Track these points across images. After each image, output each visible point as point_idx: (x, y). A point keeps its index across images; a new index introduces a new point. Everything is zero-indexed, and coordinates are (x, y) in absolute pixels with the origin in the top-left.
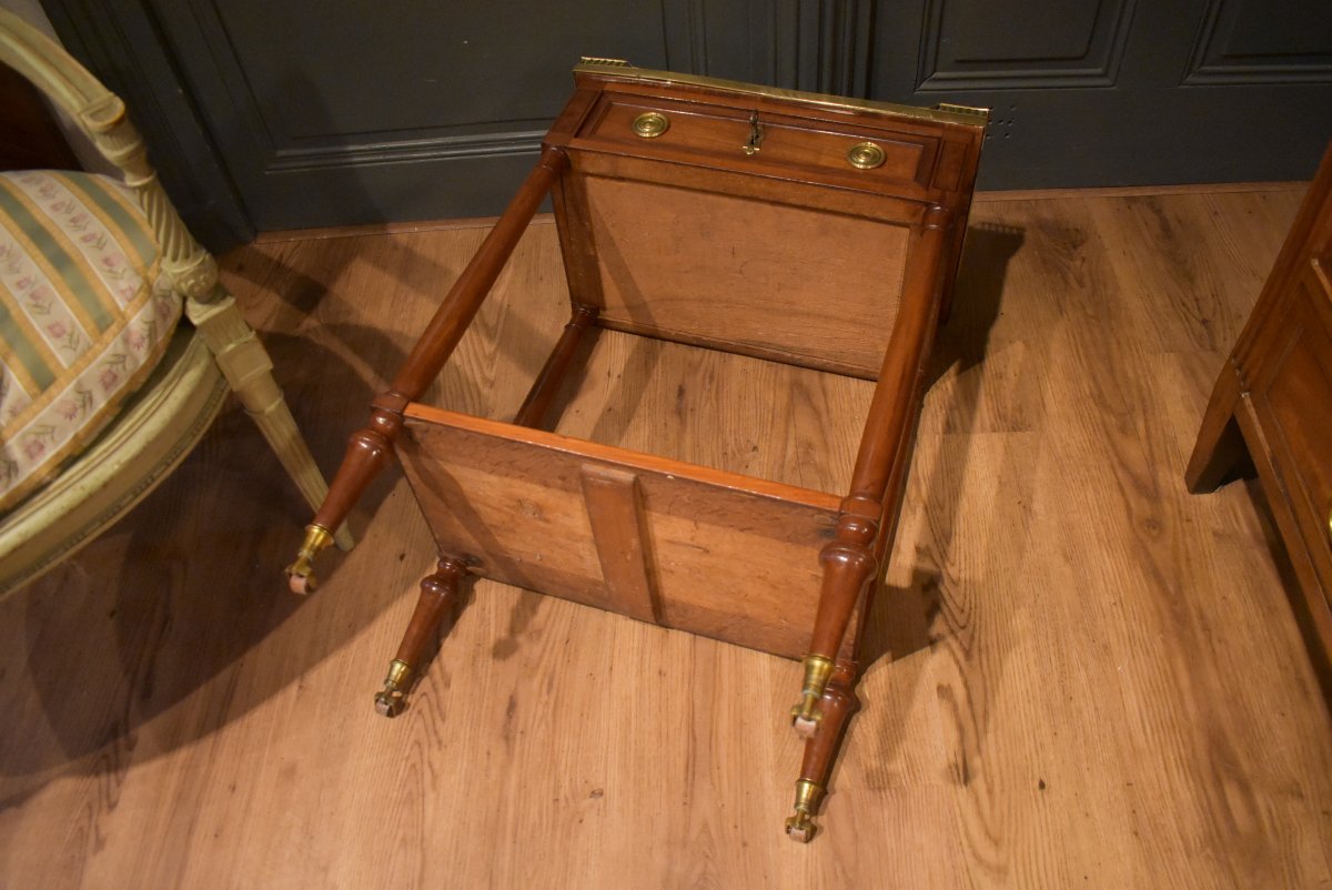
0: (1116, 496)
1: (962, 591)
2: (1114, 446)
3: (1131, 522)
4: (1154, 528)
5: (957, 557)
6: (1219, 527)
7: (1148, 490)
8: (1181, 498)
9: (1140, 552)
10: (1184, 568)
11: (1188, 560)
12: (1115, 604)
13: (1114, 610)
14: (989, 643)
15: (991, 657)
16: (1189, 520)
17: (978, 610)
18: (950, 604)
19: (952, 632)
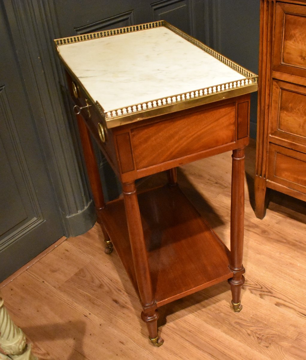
1: (251, 281)
3: (260, 235)
4: (265, 232)
6: (276, 221)
7: (254, 226)
9: (269, 239)
10: (281, 235)
11: (279, 233)
12: (280, 254)
13: (282, 255)
14: (271, 285)
15: (275, 288)
16: (269, 225)
17: (259, 281)
18: (252, 286)
19: (261, 291)
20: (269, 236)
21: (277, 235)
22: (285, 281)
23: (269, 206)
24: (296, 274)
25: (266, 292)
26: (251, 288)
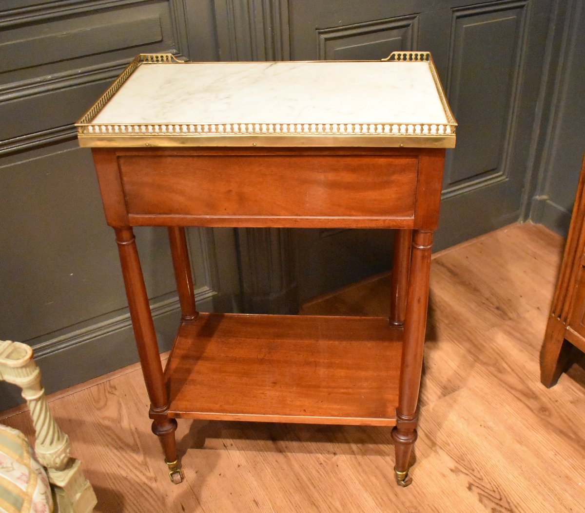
0: (519, 403)
1: (487, 482)
2: (501, 380)
3: (534, 413)
4: (545, 411)
5: (473, 466)
6: (571, 398)
7: (531, 395)
8: (546, 392)
9: (548, 425)
10: (570, 424)
11: (570, 420)
12: (556, 455)
13: (558, 458)
14: (517, 501)
15: (523, 508)
16: (557, 401)
17: (501, 487)
18: (486, 490)
19: (497, 504)
20: (549, 419)
21: (565, 421)
22: (544, 503)
23: (571, 370)
24: (570, 498)
25: (506, 508)
26: (482, 493)
